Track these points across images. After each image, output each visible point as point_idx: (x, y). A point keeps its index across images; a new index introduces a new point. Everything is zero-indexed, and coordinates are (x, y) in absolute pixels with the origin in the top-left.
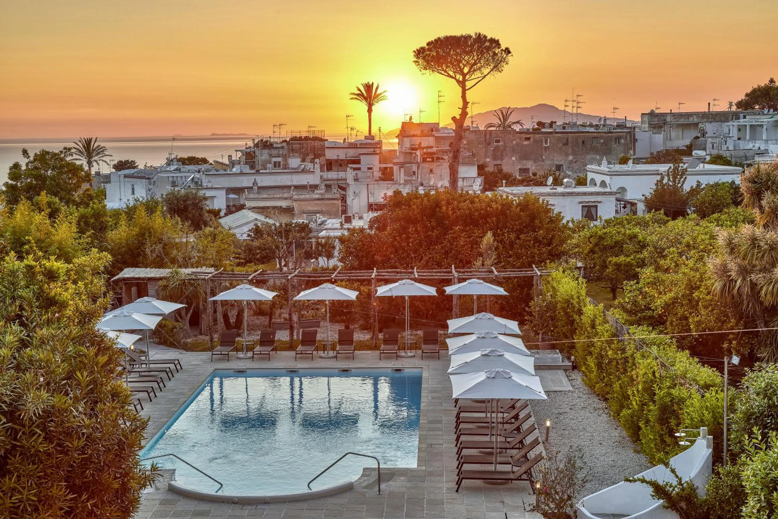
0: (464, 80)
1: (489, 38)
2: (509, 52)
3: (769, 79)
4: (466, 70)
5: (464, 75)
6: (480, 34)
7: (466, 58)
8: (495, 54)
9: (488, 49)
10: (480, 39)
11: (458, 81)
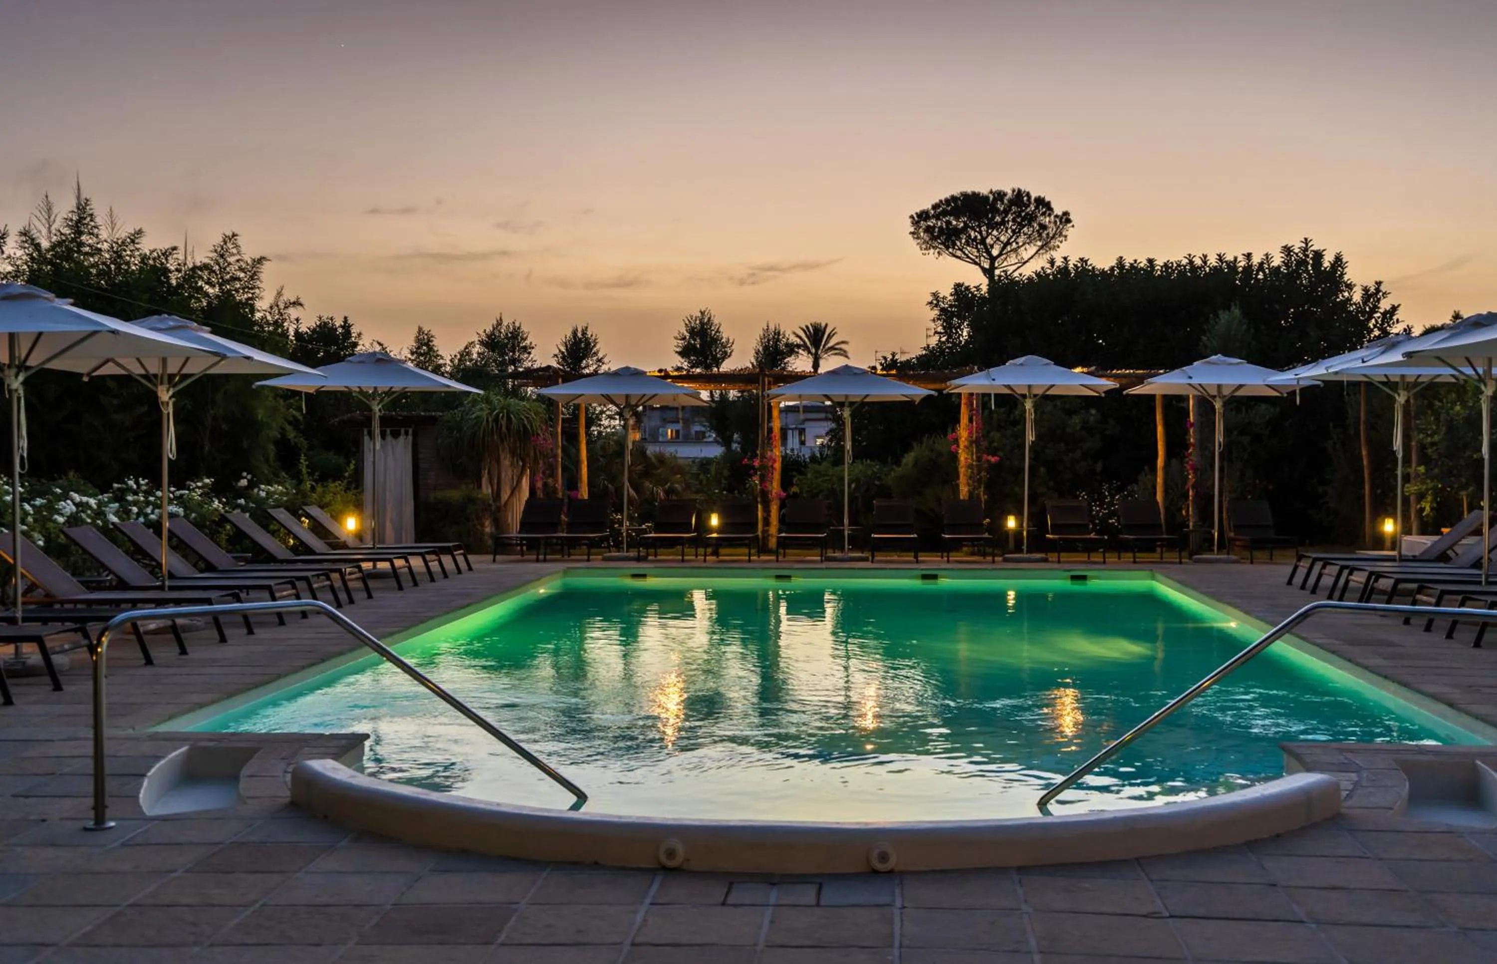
0: (993, 268)
1: (1033, 196)
2: (1068, 221)
3: (1452, 313)
4: (995, 252)
5: (993, 259)
6: (1019, 191)
7: (995, 233)
8: (1043, 227)
9: (1031, 218)
10: (1019, 198)
11: (984, 270)
